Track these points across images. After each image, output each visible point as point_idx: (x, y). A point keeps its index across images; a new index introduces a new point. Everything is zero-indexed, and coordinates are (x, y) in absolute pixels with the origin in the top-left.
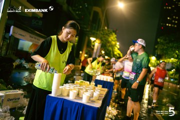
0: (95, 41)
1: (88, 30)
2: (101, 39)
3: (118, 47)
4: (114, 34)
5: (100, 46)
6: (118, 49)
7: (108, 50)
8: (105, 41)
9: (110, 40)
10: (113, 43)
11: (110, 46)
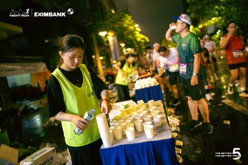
0: (107, 35)
1: (90, 23)
2: (113, 29)
3: (139, 30)
4: (127, 15)
5: (115, 38)
6: (140, 33)
7: (128, 40)
8: (120, 30)
9: (126, 25)
10: (131, 28)
11: (128, 34)
